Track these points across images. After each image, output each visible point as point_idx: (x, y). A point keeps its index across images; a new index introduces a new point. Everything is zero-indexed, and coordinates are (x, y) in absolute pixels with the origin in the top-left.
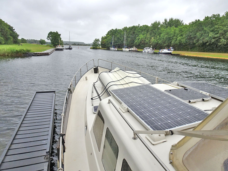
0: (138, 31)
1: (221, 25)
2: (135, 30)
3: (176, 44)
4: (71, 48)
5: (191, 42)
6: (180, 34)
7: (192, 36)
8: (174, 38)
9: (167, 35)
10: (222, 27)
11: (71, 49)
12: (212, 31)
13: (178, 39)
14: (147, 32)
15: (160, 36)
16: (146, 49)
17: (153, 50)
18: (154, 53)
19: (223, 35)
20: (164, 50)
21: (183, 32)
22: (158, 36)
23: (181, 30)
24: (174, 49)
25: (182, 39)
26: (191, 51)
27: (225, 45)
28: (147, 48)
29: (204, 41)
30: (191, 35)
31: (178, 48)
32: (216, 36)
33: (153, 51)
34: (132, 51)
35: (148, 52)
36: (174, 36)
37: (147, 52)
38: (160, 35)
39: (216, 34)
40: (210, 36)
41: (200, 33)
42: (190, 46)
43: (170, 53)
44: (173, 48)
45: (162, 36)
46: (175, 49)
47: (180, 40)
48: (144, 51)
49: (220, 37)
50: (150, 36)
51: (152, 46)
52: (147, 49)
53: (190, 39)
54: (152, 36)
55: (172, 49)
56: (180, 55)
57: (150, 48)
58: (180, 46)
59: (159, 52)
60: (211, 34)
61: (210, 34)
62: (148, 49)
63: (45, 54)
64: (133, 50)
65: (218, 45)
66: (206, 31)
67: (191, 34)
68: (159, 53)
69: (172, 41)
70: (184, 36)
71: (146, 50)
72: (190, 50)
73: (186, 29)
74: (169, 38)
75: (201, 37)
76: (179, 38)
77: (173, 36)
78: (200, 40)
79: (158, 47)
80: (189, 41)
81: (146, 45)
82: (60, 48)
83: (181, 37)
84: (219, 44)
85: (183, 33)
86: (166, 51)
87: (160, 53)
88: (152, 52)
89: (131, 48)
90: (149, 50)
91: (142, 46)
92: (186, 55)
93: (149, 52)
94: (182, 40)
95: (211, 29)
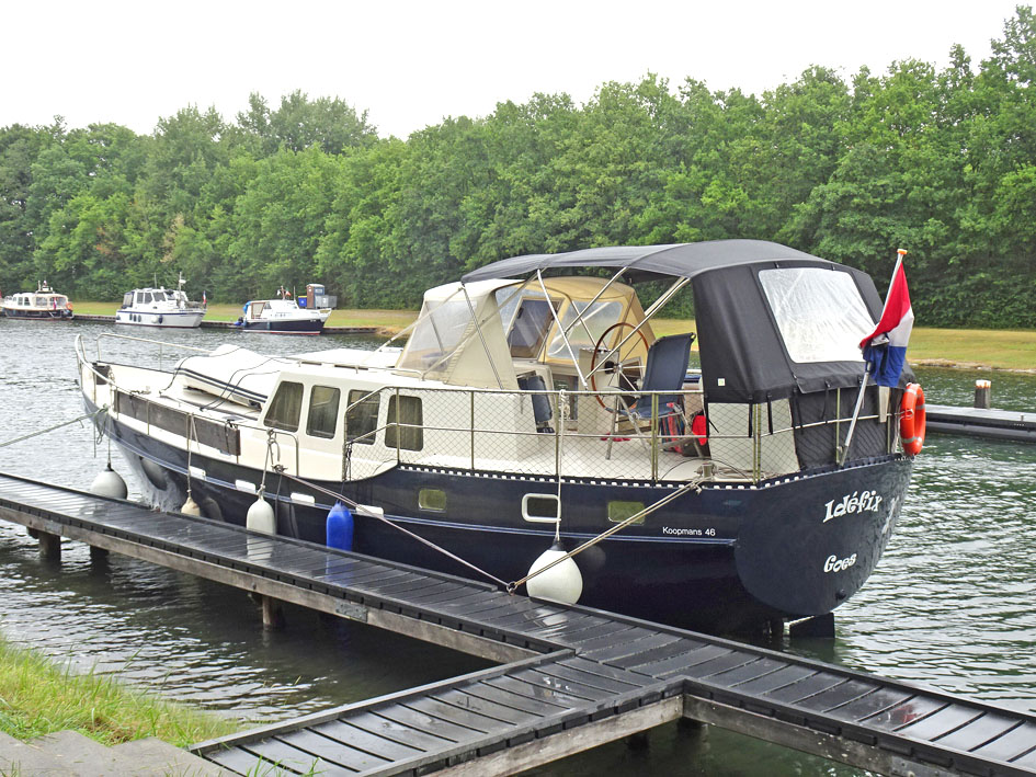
0: (58, 165)
1: (582, 160)
2: (33, 158)
3: (349, 266)
5: (432, 249)
6: (362, 201)
7: (435, 215)
8: (328, 223)
9: (277, 206)
10: (587, 169)
12: (543, 189)
13: (355, 229)
14: (132, 179)
15: (229, 209)
16: (140, 300)
17: (196, 307)
18: (206, 327)
19: (598, 214)
20: (273, 303)
21: (380, 185)
22: (217, 211)
23: (368, 178)
24: (335, 298)
25: (378, 230)
28: (146, 290)
29: (504, 248)
30: (429, 211)
31: (360, 288)
32: (565, 217)
33: (199, 311)
34: (31, 315)
35: (161, 320)
36: (328, 210)
37: (155, 318)
38: (227, 201)
39: (563, 207)
40: (532, 216)
41: (480, 200)
42: (432, 275)
43: (318, 325)
44: (327, 292)
45: (248, 212)
46: (339, 295)
47: (368, 239)
48: (125, 318)
49: (586, 226)
50: (159, 208)
51: (182, 281)
52: (148, 300)
53: (429, 229)
54: (176, 209)
55: (325, 301)
56: (380, 333)
57: (170, 294)
58: (373, 279)
59: (241, 320)
60: (538, 208)
61: (531, 209)
62: (159, 297)
64: (32, 307)
66: (507, 185)
67: (427, 202)
68: (243, 326)
69: (317, 244)
70: (389, 213)
71: (138, 307)
73: (393, 167)
74: (294, 220)
75: (486, 225)
76: (362, 224)
77: (320, 210)
78: (486, 239)
79: (224, 283)
80: (422, 246)
81: (130, 272)
83: (372, 218)
85: (379, 193)
87: (248, 326)
88: (192, 321)
89: (17, 296)
90: (166, 306)
91: (102, 282)
93: (168, 321)
94: (377, 236)
95: (538, 178)
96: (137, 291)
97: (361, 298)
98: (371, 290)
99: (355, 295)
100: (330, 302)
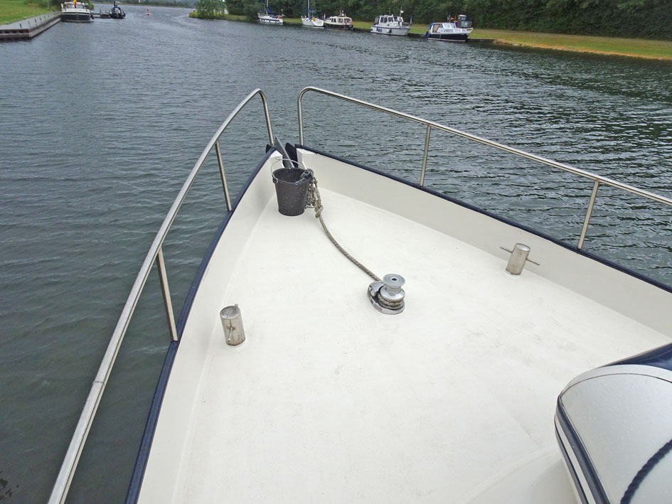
4: (120, 15)
11: (121, 17)
16: (382, 21)
17: (407, 25)
18: (412, 36)
20: (444, 24)
24: (471, 22)
26: (527, 30)
27: (640, 10)
28: (385, 16)
31: (484, 18)
33: (408, 27)
34: (336, 27)
35: (390, 32)
37: (388, 30)
42: (525, 11)
43: (464, 37)
44: (467, 20)
46: (473, 21)
48: (374, 30)
51: (402, 12)
52: (386, 21)
55: (466, 24)
56: (495, 42)
57: (396, 18)
59: (427, 33)
62: (391, 20)
63: (12, 34)
64: (337, 23)
65: (616, 8)
68: (428, 36)
71: (381, 25)
72: (525, 27)
79: (419, 14)
81: (379, 7)
82: (78, 10)
84: (619, 6)
86: (451, 28)
87: (431, 36)
88: (404, 32)
89: (331, 17)
90: (393, 24)
91: (366, 12)
92: (516, 44)
93: (394, 32)
96: (381, 17)
97: (484, 23)
98: (490, 19)
99: (481, 21)
100: (469, 25)
